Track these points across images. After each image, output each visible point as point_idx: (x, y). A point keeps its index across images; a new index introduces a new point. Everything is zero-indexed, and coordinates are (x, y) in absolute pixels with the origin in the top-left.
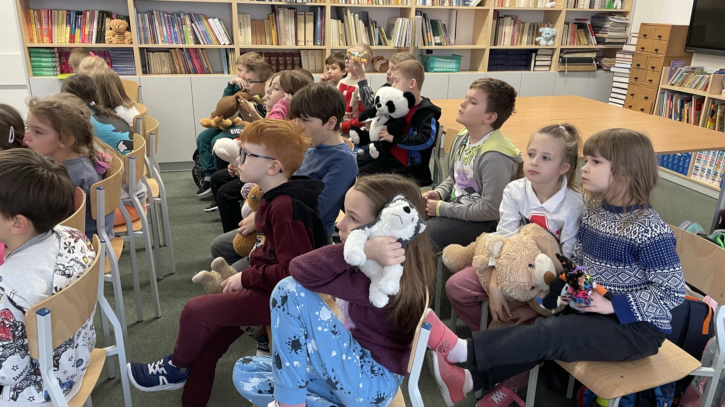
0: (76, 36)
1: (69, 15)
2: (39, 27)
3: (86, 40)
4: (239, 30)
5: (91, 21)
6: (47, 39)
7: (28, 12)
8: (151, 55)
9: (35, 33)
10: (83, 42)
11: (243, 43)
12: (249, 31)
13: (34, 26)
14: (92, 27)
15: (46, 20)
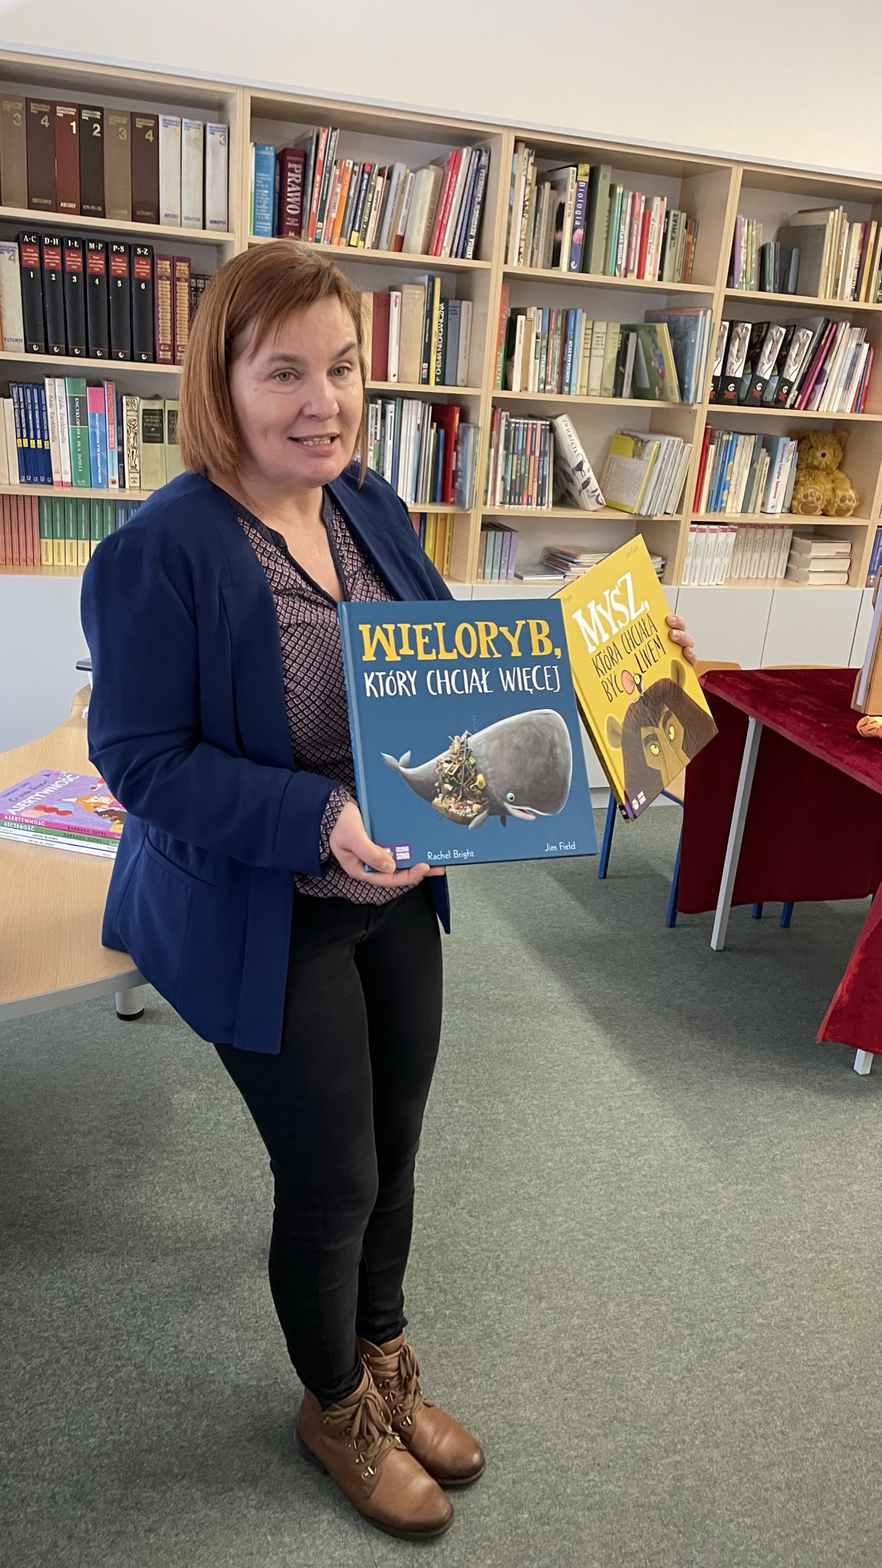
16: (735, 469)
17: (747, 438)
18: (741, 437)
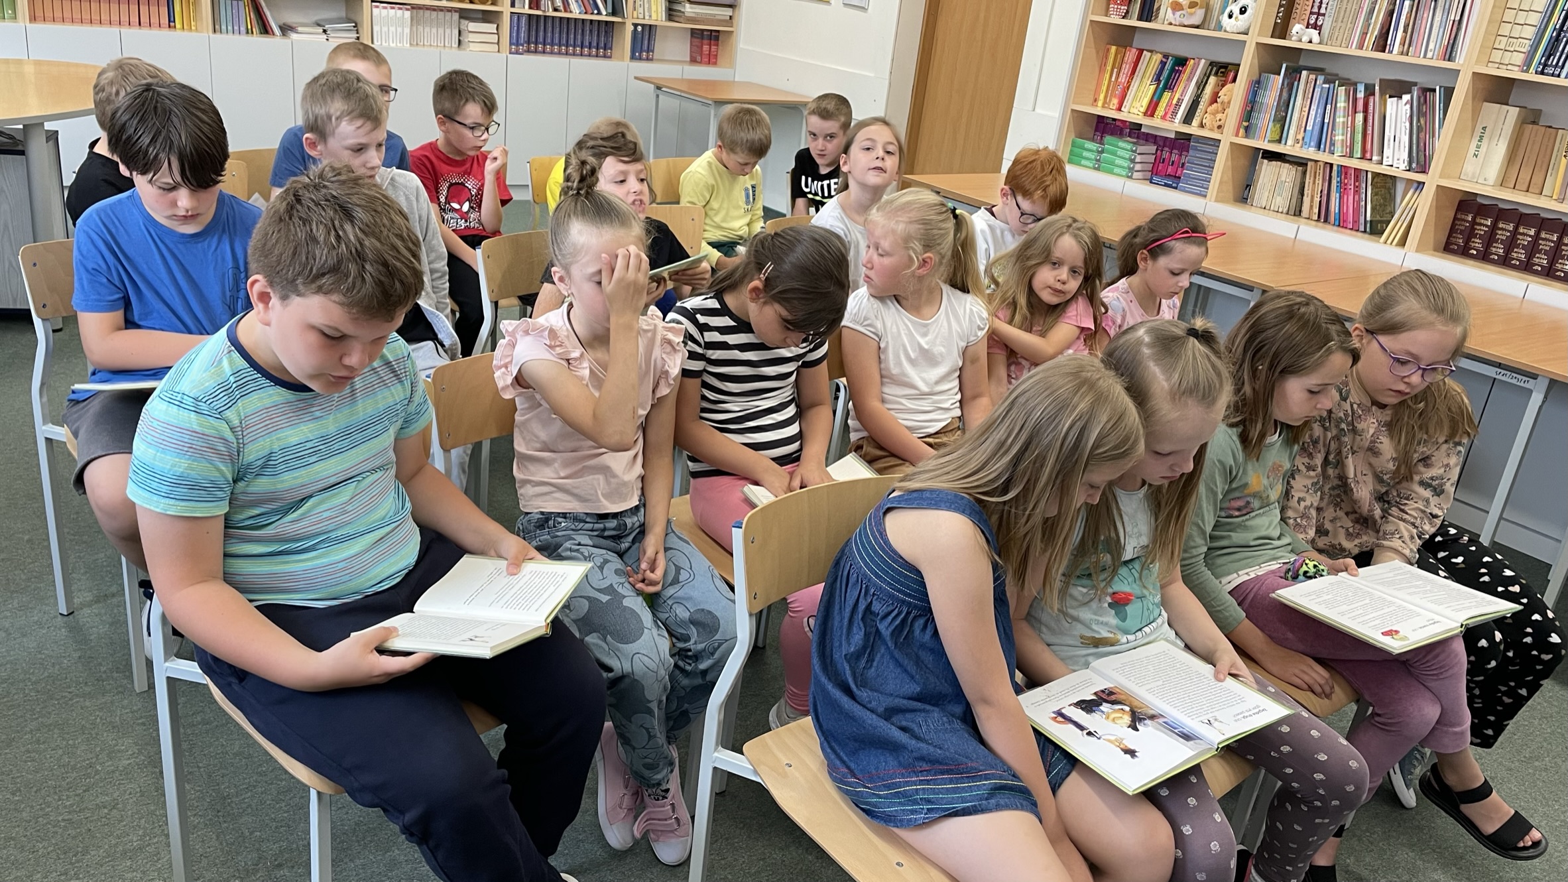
0: (1161, 105)
1: (1163, 64)
2: (1113, 79)
3: (1169, 115)
4: (1475, 142)
5: (1190, 79)
6: (1115, 101)
7: (1108, 50)
8: (1264, 167)
9: (1104, 88)
10: (1164, 118)
11: (1473, 177)
12: (1498, 150)
13: (1108, 76)
14: (1186, 91)
15: (1127, 68)
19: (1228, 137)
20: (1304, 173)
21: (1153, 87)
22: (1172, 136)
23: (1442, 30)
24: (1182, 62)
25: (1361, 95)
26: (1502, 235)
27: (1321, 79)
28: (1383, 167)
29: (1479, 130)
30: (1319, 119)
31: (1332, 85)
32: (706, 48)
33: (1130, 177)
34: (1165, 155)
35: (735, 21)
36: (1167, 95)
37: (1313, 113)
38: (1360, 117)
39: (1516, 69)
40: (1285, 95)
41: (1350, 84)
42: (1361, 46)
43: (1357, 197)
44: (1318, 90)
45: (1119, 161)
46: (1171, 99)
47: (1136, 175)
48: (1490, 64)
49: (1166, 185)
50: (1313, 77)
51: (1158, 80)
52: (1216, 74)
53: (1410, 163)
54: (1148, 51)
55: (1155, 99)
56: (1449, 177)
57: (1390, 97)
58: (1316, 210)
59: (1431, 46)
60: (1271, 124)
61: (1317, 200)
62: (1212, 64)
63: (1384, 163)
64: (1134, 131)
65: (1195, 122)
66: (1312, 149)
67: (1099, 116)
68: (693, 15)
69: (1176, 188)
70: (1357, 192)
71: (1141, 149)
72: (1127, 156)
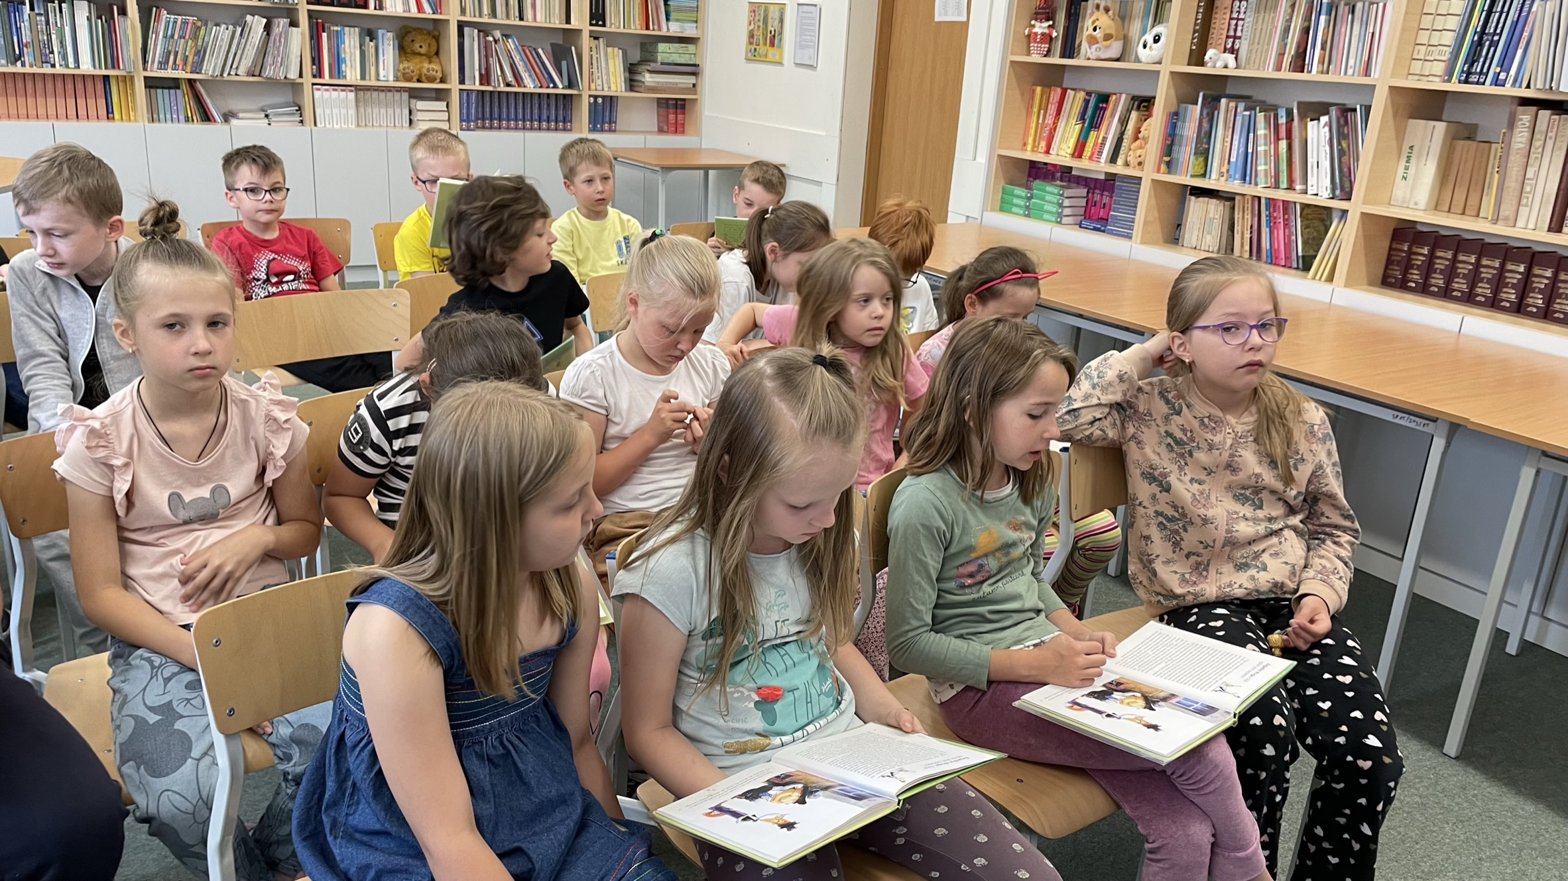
0: (1088, 144)
1: (1087, 102)
2: (1040, 121)
3: (1095, 155)
4: (1403, 163)
5: (1112, 115)
6: (1043, 144)
7: (1034, 91)
8: (1192, 204)
9: (1032, 131)
10: (1091, 158)
11: (1404, 201)
12: (1426, 172)
13: (1035, 118)
14: (1110, 127)
15: (1052, 109)
16: (347, 50)
17: (352, 29)
18: (347, 29)
19: (1149, 174)
20: (1233, 208)
21: (1078, 127)
22: (1102, 177)
23: (1361, 44)
24: (1104, 98)
25: (1282, 120)
26: (1440, 265)
27: (1241, 106)
28: (1308, 196)
29: (1406, 149)
30: (1242, 149)
31: (1253, 112)
32: (672, 117)
33: (1060, 223)
34: (1097, 197)
35: (698, 88)
36: (1093, 134)
37: (1235, 143)
38: (1283, 144)
39: (1437, 79)
40: (1206, 125)
41: (1270, 109)
42: (1278, 68)
43: (1287, 231)
44: (1239, 118)
45: (1048, 207)
46: (1097, 137)
47: (1065, 220)
48: (1410, 77)
49: (1095, 229)
50: (1232, 104)
51: (1082, 118)
52: (1138, 108)
53: (1333, 190)
54: (1072, 89)
55: (1081, 139)
56: (1375, 203)
57: (1311, 120)
58: (1247, 248)
59: (1351, 62)
60: (1192, 157)
61: (1247, 236)
62: (1134, 98)
63: (1309, 192)
64: (1064, 175)
65: (1120, 161)
66: (1237, 182)
67: (1031, 161)
68: (654, 85)
69: (1103, 231)
70: (1286, 225)
71: (1068, 193)
72: (1055, 200)
